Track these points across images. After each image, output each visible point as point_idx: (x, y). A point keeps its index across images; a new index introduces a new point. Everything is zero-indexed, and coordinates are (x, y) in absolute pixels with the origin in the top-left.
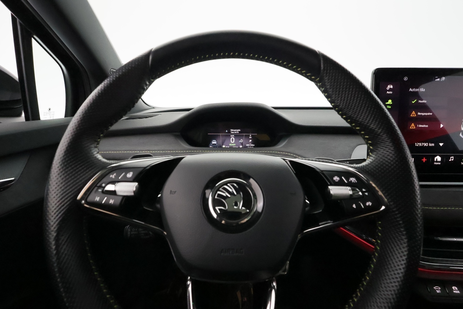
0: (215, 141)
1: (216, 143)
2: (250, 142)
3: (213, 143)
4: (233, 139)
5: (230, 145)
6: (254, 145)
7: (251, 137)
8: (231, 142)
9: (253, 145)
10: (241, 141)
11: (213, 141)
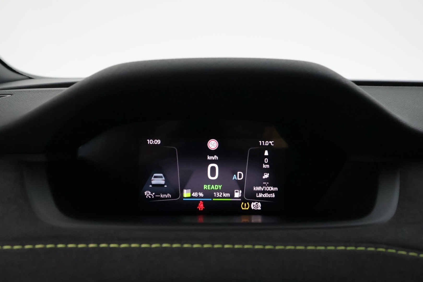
0: (161, 177)
1: (163, 182)
2: (266, 180)
3: (155, 181)
4: (213, 169)
5: (205, 187)
6: (276, 189)
7: (268, 166)
8: (210, 177)
9: (272, 189)
10: (239, 176)
11: (155, 177)
